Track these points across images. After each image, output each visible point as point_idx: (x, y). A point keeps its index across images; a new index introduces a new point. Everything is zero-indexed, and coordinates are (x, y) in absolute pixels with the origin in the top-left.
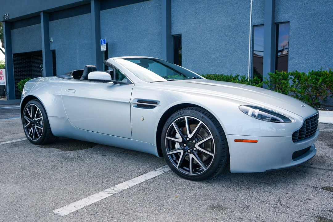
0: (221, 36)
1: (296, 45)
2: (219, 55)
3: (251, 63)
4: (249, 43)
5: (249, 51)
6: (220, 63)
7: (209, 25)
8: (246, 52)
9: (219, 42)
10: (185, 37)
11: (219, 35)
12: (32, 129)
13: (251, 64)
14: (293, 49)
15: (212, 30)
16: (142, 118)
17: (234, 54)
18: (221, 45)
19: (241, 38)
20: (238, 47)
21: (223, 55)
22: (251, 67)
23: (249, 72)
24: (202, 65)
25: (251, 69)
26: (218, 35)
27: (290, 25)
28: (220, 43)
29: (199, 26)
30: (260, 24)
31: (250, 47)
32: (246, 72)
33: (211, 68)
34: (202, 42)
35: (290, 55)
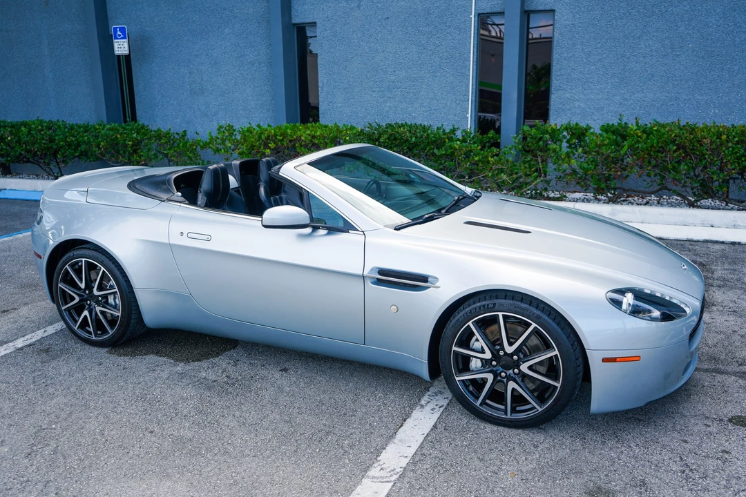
0: (408, 33)
1: (566, 62)
2: (404, 75)
3: (474, 95)
4: (470, 52)
5: (469, 70)
6: (407, 92)
7: (380, 6)
8: (463, 70)
9: (404, 46)
10: (326, 30)
11: (404, 30)
12: (86, 313)
13: (474, 99)
14: (561, 70)
15: (388, 18)
16: (393, 307)
17: (438, 74)
18: (409, 54)
19: (453, 41)
20: (446, 59)
21: (413, 75)
22: (474, 103)
23: (469, 115)
24: (366, 96)
25: (473, 107)
26: (402, 31)
27: (556, 17)
28: (405, 48)
29: (359, 6)
30: (493, 11)
31: (473, 62)
32: (463, 114)
33: (388, 104)
34: (364, 44)
35: (555, 82)
